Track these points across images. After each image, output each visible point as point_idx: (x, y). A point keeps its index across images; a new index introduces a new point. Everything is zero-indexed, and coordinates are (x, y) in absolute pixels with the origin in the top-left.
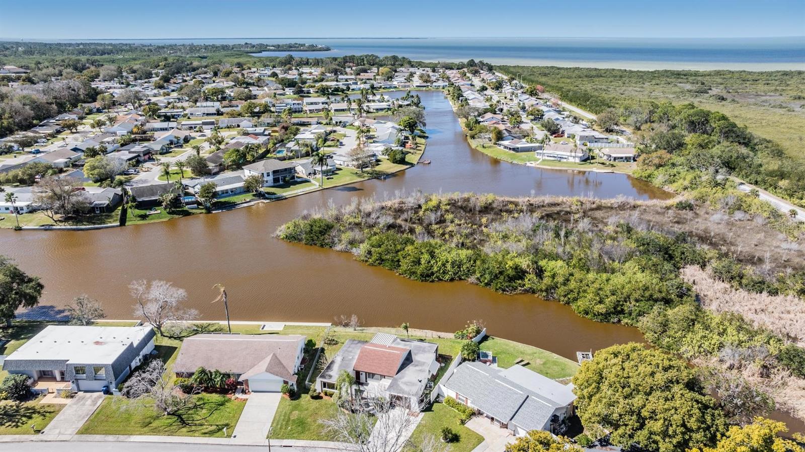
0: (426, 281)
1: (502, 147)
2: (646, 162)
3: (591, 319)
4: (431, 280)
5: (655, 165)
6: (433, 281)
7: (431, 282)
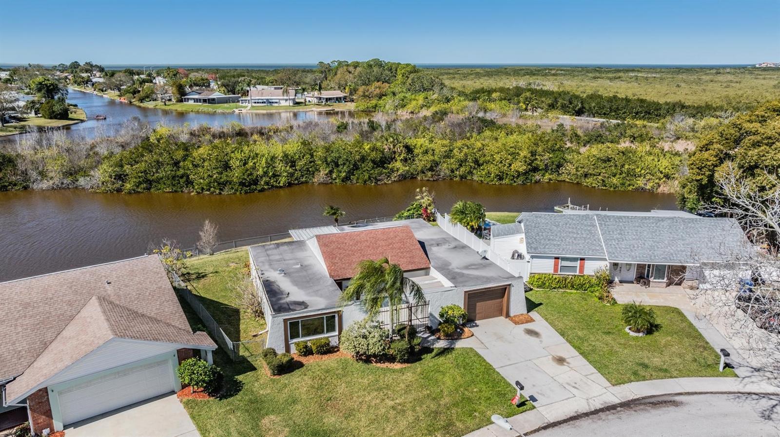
0: (253, 191)
1: (191, 102)
2: (366, 94)
3: (511, 184)
4: (259, 188)
5: (376, 96)
6: (263, 190)
7: (260, 191)
